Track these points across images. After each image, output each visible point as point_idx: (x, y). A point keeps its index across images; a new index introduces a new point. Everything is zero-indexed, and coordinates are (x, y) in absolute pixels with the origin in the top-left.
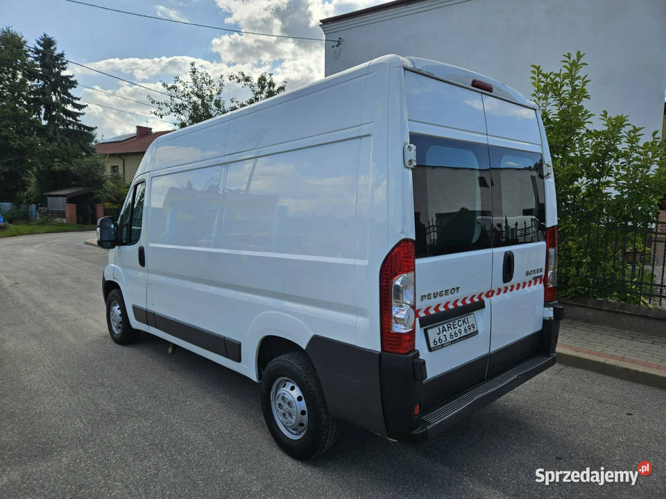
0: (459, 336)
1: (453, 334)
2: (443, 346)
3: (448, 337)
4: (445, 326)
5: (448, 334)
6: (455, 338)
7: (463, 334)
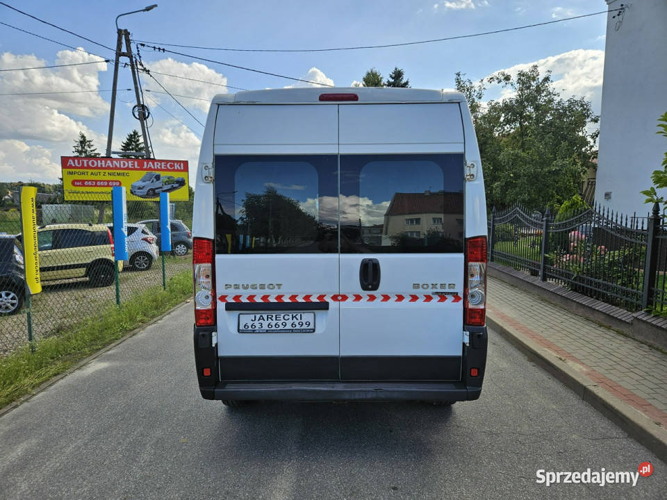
0: (280, 328)
1: (273, 324)
2: (253, 332)
3: (265, 325)
4: (265, 315)
6: (273, 329)
7: (288, 327)
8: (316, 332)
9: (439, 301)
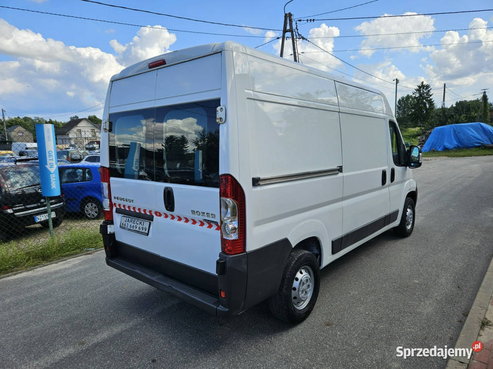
0: (134, 229)
1: (132, 226)
2: (124, 229)
3: (129, 225)
4: (130, 219)
5: (130, 224)
6: (132, 228)
7: (137, 229)
8: (149, 236)
9: (208, 227)
